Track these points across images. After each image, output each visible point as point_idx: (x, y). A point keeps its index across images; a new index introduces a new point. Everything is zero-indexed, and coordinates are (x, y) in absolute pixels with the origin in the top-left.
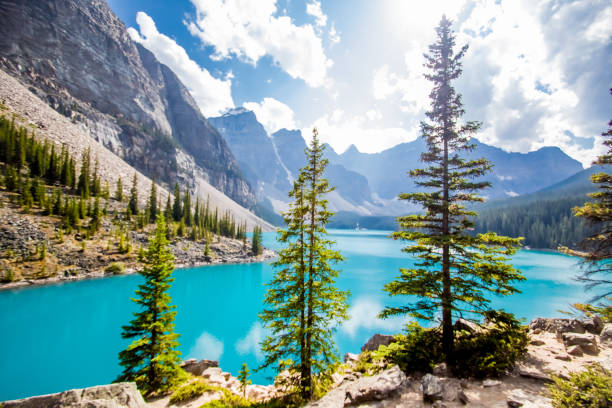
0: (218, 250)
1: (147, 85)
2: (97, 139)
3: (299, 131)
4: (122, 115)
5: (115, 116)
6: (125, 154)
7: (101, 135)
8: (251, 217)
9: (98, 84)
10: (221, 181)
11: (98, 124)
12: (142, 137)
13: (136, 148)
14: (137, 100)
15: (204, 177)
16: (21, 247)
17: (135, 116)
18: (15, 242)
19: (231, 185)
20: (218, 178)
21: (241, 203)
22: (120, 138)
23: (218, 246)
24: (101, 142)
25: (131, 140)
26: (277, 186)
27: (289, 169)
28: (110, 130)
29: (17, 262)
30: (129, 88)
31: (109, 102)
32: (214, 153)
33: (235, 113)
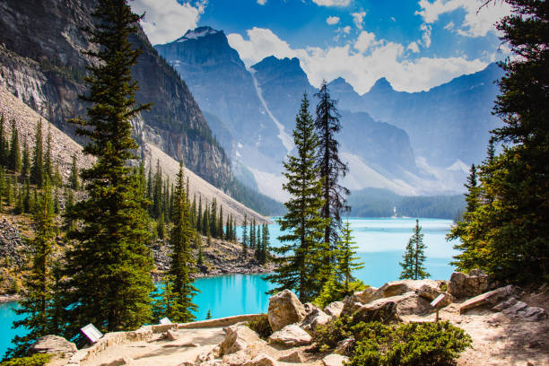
0: (212, 257)
1: (79, 11)
2: (16, 94)
3: (296, 61)
4: (45, 58)
5: (37, 60)
6: (50, 112)
7: (20, 88)
8: (229, 203)
9: (15, 16)
10: (180, 146)
11: (17, 73)
12: (72, 87)
13: (65, 104)
14: (65, 35)
15: (156, 142)
16: (13, 254)
17: (62, 57)
18: (6, 248)
19: (196, 152)
20: (176, 142)
21: (211, 181)
22: (45, 90)
23: (210, 250)
24: (21, 97)
25: (59, 92)
26: (261, 149)
27: (280, 121)
28: (32, 80)
29: (15, 271)
30: (55, 17)
31: (29, 40)
32: (169, 104)
33: (195, 36)
